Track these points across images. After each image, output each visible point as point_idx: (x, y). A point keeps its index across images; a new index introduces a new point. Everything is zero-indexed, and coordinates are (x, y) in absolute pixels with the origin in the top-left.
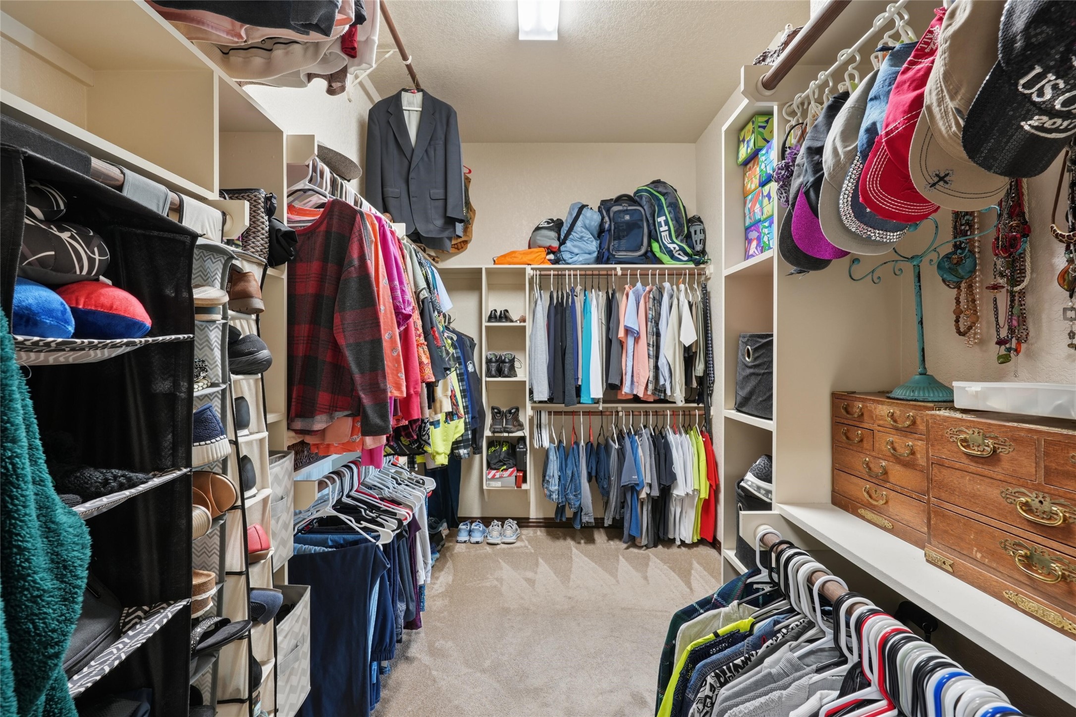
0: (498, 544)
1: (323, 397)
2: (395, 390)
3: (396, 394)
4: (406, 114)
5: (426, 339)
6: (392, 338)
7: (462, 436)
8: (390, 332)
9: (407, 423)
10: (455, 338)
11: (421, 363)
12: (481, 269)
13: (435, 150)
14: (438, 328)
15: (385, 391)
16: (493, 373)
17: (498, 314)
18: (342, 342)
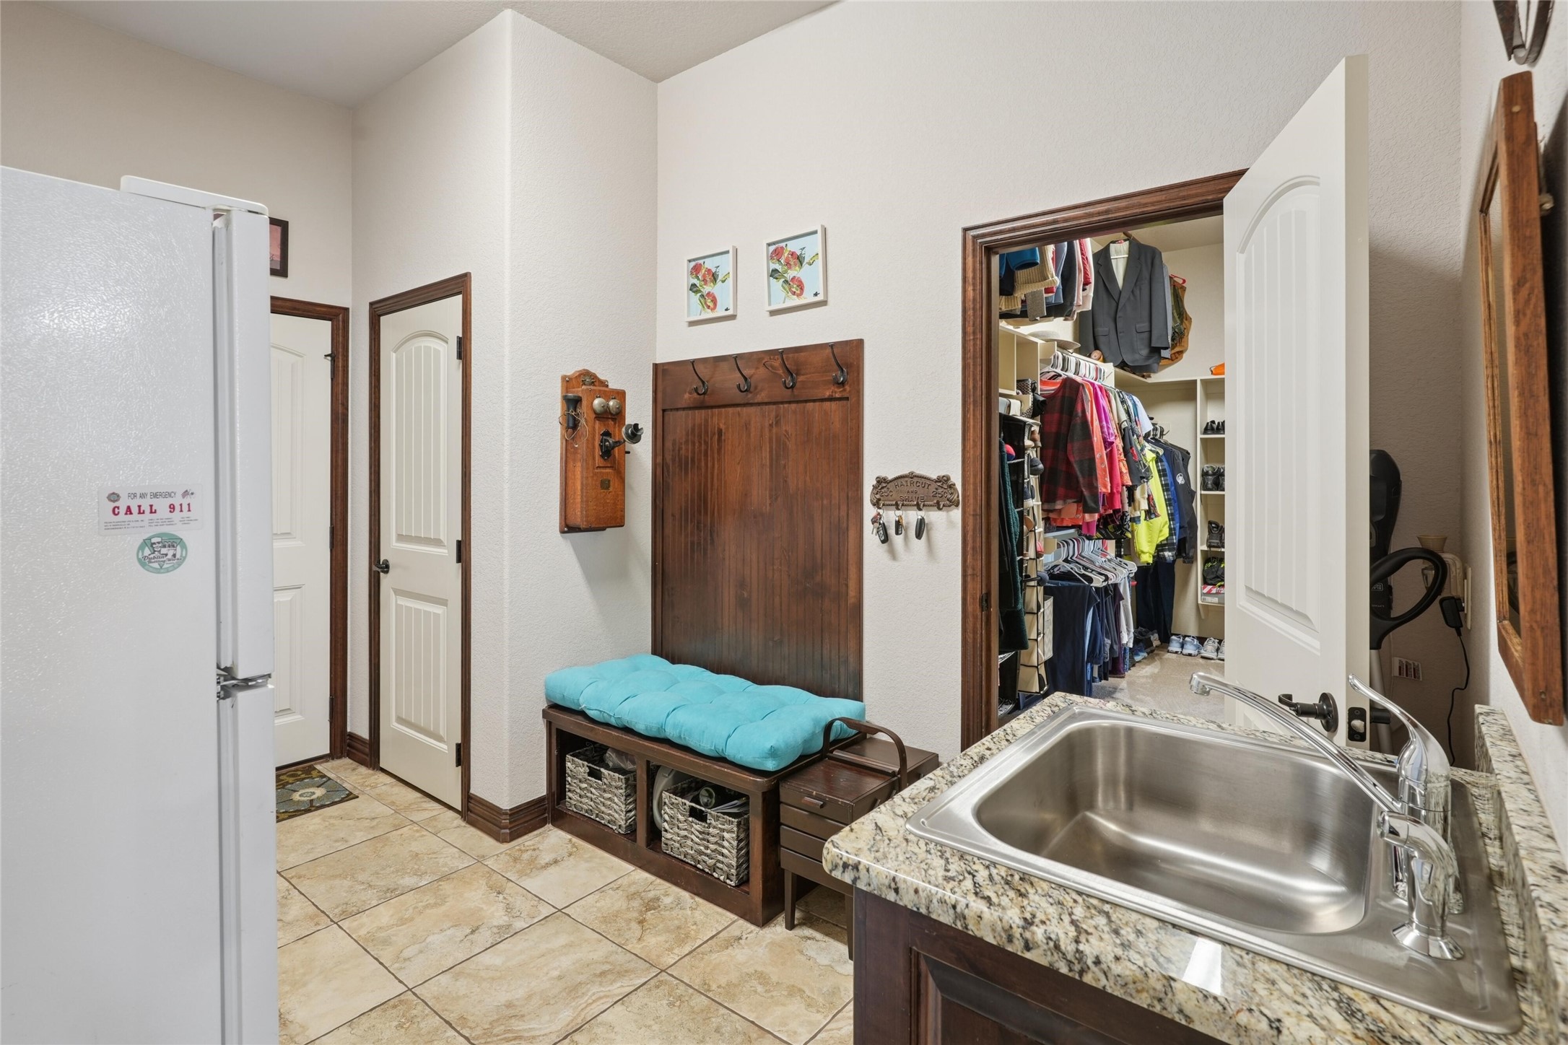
0: (1212, 659)
1: (1061, 491)
2: (1104, 487)
3: (1104, 490)
4: (1114, 262)
5: (1125, 456)
6: (1101, 457)
7: (1167, 539)
8: (1100, 453)
9: (1111, 511)
10: (1161, 452)
11: (1121, 473)
12: (1195, 382)
13: (1140, 289)
14: (1137, 448)
15: (1097, 488)
16: (1210, 486)
17: (1215, 426)
18: (1072, 459)
